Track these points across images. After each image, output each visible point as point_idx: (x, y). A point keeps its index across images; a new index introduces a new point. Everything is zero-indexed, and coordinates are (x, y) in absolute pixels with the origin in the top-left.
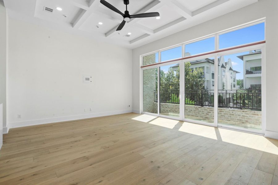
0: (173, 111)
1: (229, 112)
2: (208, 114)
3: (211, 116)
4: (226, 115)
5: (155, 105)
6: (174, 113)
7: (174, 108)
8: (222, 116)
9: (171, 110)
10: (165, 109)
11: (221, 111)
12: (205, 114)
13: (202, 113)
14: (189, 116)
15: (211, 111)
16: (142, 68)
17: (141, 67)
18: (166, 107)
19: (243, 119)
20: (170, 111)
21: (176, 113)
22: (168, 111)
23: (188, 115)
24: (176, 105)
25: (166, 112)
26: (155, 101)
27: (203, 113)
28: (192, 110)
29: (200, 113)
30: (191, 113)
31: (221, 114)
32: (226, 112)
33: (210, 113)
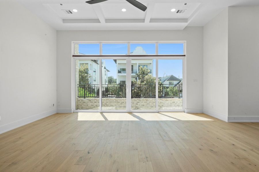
0: (104, 105)
1: (152, 101)
2: (137, 104)
3: (140, 105)
4: (150, 103)
6: (105, 107)
8: (147, 104)
10: (93, 104)
11: (146, 101)
12: (135, 104)
15: (140, 101)
18: (95, 102)
19: (160, 105)
21: (107, 107)
24: (107, 99)
25: (95, 107)
26: (78, 97)
27: (133, 104)
28: (123, 102)
30: (122, 105)
31: (147, 102)
32: (150, 101)
33: (139, 102)
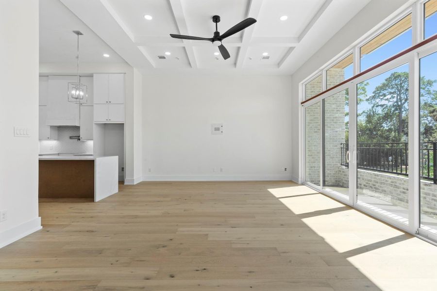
5: (340, 171)
7: (373, 180)
9: (367, 183)
13: (433, 199)
14: (403, 203)
16: (302, 105)
17: (302, 103)
20: (365, 185)
22: (362, 186)
23: (401, 200)
26: (342, 165)
29: (428, 199)
